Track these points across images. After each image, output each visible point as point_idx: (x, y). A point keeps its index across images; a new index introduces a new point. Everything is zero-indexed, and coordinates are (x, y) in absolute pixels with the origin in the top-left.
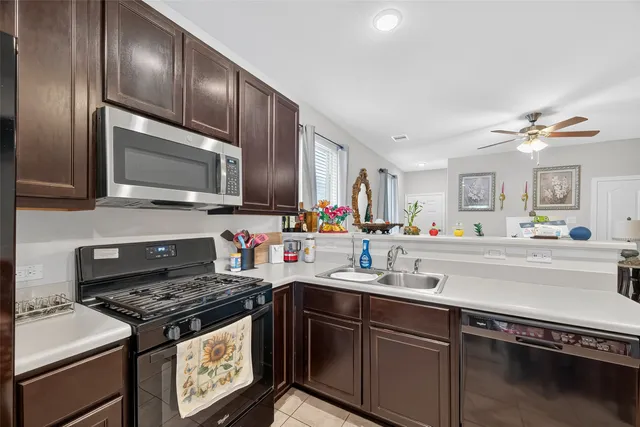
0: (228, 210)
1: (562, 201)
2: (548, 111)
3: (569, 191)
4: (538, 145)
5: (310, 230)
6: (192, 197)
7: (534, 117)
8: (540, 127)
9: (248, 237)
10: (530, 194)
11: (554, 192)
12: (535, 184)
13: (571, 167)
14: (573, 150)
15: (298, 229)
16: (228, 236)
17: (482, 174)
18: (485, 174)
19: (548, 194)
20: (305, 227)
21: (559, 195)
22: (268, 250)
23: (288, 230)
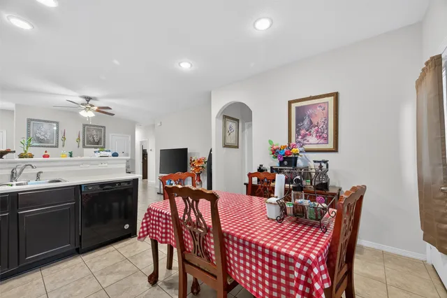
1: (98, 143)
2: (95, 99)
3: (100, 139)
4: (91, 114)
7: (88, 99)
8: (92, 106)
10: (81, 138)
11: (93, 138)
12: (84, 133)
13: (101, 127)
14: (104, 120)
17: (48, 122)
18: (51, 122)
19: (91, 139)
21: (96, 141)
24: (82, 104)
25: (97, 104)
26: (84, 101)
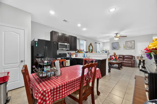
0: (68, 50)
1: (131, 47)
5: (79, 53)
6: (64, 49)
9: (70, 53)
10: (125, 46)
13: (132, 41)
15: (77, 53)
16: (68, 53)
18: (117, 43)
20: (78, 52)
21: (131, 46)
22: (73, 55)
23: (76, 53)
24: (115, 36)
25: (118, 35)
26: (115, 35)
